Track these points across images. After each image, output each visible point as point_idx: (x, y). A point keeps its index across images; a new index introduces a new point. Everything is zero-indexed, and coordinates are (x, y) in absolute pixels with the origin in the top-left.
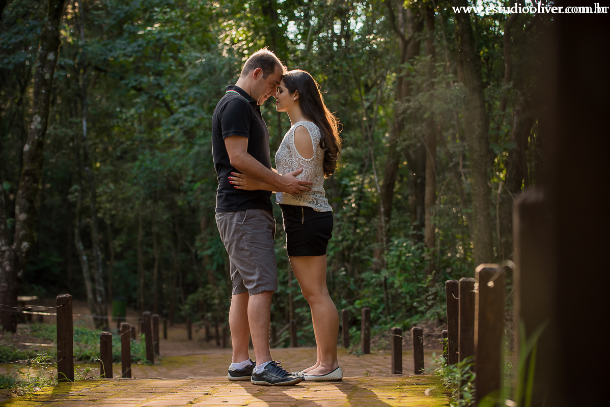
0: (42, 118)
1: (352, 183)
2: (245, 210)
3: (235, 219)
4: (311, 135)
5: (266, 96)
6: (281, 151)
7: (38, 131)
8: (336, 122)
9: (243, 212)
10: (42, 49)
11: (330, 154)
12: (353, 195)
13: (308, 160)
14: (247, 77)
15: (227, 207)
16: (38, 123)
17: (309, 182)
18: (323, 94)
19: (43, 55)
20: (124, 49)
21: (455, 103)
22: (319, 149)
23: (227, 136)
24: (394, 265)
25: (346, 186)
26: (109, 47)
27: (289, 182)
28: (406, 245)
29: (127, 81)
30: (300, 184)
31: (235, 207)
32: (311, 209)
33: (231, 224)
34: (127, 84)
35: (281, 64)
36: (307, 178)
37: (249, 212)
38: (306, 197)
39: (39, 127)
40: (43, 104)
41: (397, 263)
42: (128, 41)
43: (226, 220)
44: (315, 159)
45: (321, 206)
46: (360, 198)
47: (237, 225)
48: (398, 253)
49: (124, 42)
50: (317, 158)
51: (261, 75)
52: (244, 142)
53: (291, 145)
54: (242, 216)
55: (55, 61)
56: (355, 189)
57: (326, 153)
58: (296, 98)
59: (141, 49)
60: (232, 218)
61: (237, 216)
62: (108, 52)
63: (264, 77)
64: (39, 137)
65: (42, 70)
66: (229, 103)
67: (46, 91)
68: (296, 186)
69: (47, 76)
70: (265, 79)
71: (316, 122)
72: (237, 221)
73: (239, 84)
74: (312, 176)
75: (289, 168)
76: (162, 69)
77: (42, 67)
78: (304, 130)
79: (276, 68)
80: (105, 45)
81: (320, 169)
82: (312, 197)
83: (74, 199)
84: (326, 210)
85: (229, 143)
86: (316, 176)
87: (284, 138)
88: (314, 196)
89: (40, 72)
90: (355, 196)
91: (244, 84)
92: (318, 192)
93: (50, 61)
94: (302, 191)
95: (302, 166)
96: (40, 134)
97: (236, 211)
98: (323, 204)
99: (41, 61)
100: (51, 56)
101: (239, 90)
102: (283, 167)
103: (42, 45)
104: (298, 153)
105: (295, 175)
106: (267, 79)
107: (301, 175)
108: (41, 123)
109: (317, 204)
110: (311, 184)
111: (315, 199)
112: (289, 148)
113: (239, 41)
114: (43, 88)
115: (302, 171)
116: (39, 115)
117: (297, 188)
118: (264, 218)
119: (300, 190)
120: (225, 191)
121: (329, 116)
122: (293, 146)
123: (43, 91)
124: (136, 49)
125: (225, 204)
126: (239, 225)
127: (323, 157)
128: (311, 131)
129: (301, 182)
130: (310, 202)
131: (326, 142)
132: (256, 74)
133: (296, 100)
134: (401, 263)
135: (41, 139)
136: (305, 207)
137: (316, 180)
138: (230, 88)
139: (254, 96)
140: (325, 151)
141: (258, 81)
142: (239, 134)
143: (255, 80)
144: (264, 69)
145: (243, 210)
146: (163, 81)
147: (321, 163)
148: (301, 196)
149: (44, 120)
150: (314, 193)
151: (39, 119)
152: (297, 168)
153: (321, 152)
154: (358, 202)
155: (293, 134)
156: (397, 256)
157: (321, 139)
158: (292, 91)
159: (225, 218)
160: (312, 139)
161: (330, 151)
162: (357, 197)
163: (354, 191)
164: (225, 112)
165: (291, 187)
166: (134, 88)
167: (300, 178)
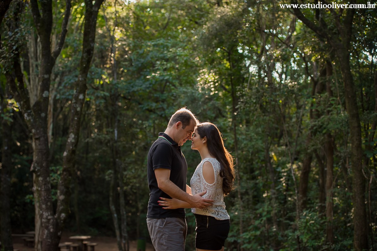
0: (75, 135)
1: (283, 170)
2: (165, 218)
3: (158, 224)
4: (214, 168)
5: (184, 140)
6: (194, 178)
7: (72, 143)
8: (232, 159)
9: (163, 219)
10: (76, 92)
11: (227, 181)
12: (284, 178)
13: (211, 185)
14: (172, 128)
15: (153, 215)
16: (72, 138)
17: (211, 200)
18: (223, 140)
19: (77, 95)
20: (141, 86)
21: (341, 124)
22: (220, 177)
23: (156, 168)
24: (303, 228)
25: (280, 172)
26: (132, 84)
27: (197, 200)
28: (311, 215)
29: (142, 106)
30: (205, 201)
31: (158, 215)
32: (213, 218)
33: (155, 227)
34: (143, 108)
35: (195, 119)
36: (210, 197)
37: (167, 219)
38: (211, 209)
39: (73, 141)
40: (76, 127)
41: (305, 227)
42: (144, 81)
43: (152, 224)
44: (216, 185)
45: (221, 216)
46: (288, 180)
47: (159, 228)
48: (305, 221)
49: (141, 82)
50: (218, 183)
51: (181, 126)
52: (168, 172)
53: (200, 174)
54: (163, 222)
55: (84, 99)
56: (285, 174)
57: (224, 180)
58: (204, 142)
59: (151, 86)
60: (156, 222)
61: (159, 221)
62: (131, 88)
63: (183, 128)
64: (73, 147)
65: (76, 105)
66: (158, 146)
67: (78, 118)
68: (202, 203)
69: (79, 109)
70: (184, 129)
71: (218, 159)
72: (159, 225)
73: (167, 132)
74: (213, 196)
75: (199, 189)
76: (164, 98)
77: (76, 103)
78: (209, 164)
79: (191, 122)
80: (130, 83)
81: (220, 190)
82: (214, 209)
83: (110, 179)
84: (224, 219)
85: (157, 173)
86: (217, 195)
87: (197, 169)
88: (216, 209)
89: (75, 106)
90: (285, 179)
91: (170, 132)
92: (220, 206)
93: (80, 100)
94: (206, 206)
95: (206, 189)
96: (74, 145)
97: (159, 218)
98: (222, 215)
99: (75, 100)
100: (81, 97)
101: (166, 136)
102: (195, 189)
103: (76, 89)
104: (204, 180)
105: (201, 196)
106: (185, 129)
107: (205, 195)
108: (74, 138)
109: (218, 215)
110: (213, 201)
111: (216, 211)
112: (199, 176)
113: (209, 82)
114: (76, 116)
115: (206, 192)
116: (73, 133)
117: (202, 204)
118: (178, 224)
119: (205, 206)
120: (153, 204)
121: (228, 154)
122: (202, 175)
123: (76, 119)
124: (148, 86)
125: (152, 213)
126: (161, 228)
127: (222, 182)
128: (214, 165)
129: (205, 200)
130: (213, 213)
131: (225, 172)
132: (178, 125)
133: (204, 143)
134: (307, 227)
135: (74, 148)
136: (210, 217)
137: (217, 198)
138: (161, 134)
139: (176, 140)
140: (224, 179)
141: (179, 130)
142: (163, 167)
143: (177, 130)
144: (183, 122)
145: (164, 218)
146: (165, 106)
147: (220, 186)
148: (207, 209)
149: (76, 137)
150: (216, 206)
151: (73, 136)
152: (204, 191)
153: (220, 179)
154: (286, 182)
155: (202, 167)
156: (305, 222)
157: (220, 170)
158: (202, 137)
159: (152, 223)
160: (215, 170)
161: (227, 179)
162: (287, 179)
163: (284, 176)
164: (155, 152)
165: (198, 203)
166: (148, 110)
167: (205, 197)
